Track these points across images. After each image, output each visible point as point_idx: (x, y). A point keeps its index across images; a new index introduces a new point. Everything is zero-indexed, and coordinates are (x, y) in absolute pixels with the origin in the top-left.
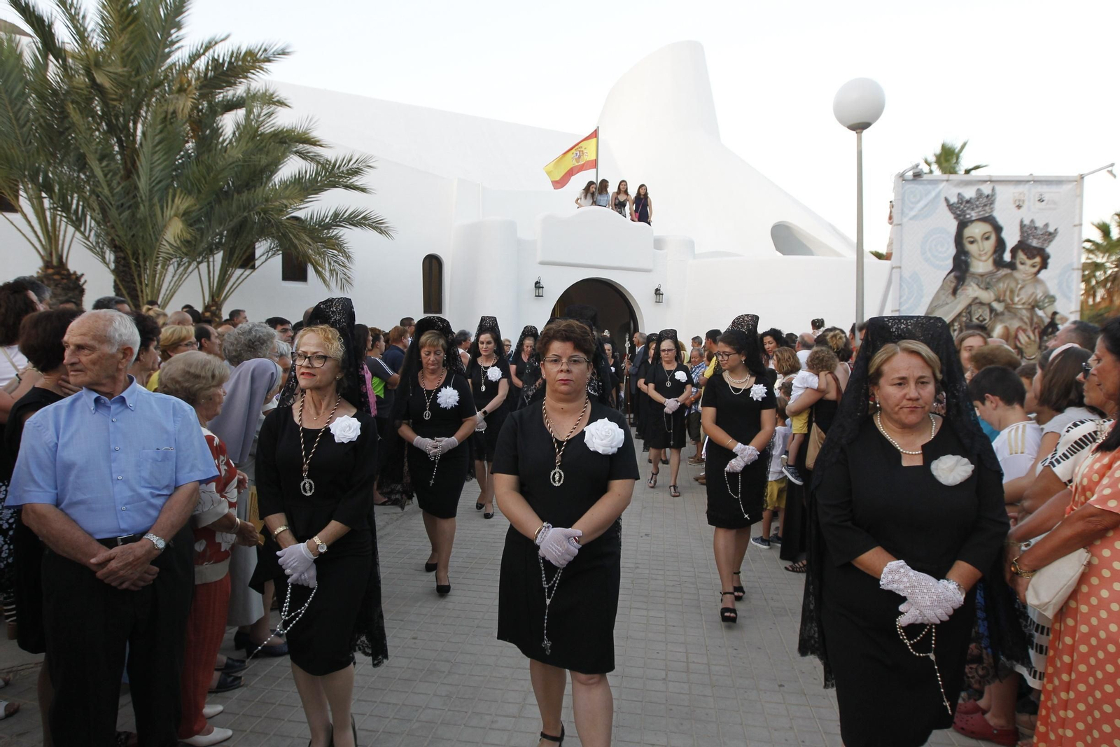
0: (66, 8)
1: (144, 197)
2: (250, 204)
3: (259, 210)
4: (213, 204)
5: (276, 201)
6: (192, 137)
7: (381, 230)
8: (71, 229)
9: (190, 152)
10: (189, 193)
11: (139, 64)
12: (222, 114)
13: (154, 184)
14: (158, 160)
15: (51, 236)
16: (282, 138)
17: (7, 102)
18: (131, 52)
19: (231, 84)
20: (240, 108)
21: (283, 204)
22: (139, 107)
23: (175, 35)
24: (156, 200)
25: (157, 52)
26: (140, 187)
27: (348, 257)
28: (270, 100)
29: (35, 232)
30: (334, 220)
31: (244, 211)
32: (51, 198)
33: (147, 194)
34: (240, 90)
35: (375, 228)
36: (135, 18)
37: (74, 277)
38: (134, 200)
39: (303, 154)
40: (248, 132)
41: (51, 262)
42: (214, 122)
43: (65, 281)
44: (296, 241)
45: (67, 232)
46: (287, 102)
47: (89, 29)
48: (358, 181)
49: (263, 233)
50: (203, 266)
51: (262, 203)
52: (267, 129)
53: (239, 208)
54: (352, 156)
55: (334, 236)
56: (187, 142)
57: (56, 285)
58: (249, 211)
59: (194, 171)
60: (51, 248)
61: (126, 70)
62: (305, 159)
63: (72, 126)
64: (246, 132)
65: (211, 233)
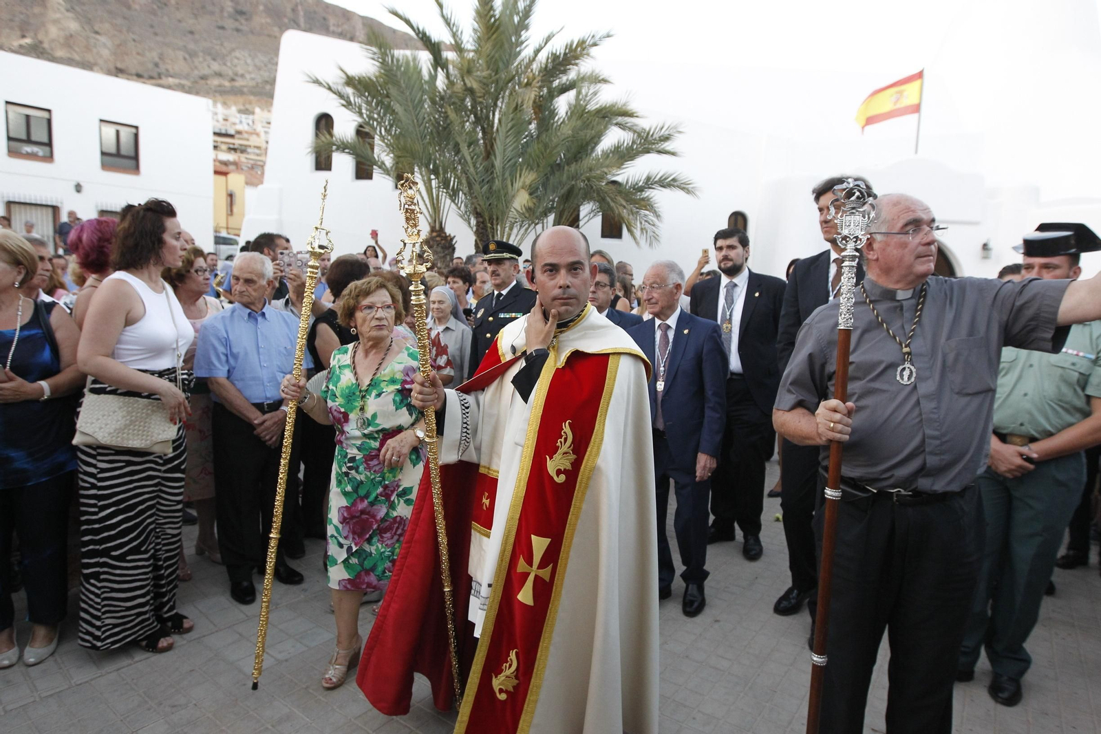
0: (450, 27)
1: (498, 174)
2: (577, 174)
3: (585, 179)
4: (549, 175)
5: (598, 169)
6: (534, 119)
7: (688, 190)
8: (448, 201)
9: (532, 131)
10: (532, 169)
11: (499, 66)
12: (558, 96)
13: (506, 162)
14: (509, 143)
15: (436, 207)
16: (604, 113)
17: (411, 108)
18: (494, 56)
19: (565, 72)
20: (572, 89)
21: (603, 172)
22: (497, 99)
23: (524, 34)
24: (507, 174)
25: (511, 51)
26: (496, 165)
27: (658, 216)
28: (597, 80)
29: (426, 205)
30: (646, 183)
31: (572, 180)
32: (437, 178)
33: (501, 170)
34: (572, 75)
35: (683, 189)
36: (498, 28)
37: (449, 238)
38: (490, 177)
39: (622, 125)
40: (578, 111)
41: (435, 226)
42: (552, 105)
43: (443, 242)
44: (612, 204)
45: (446, 203)
46: (609, 79)
47: (464, 42)
48: (668, 146)
49: (587, 197)
51: (587, 172)
52: (592, 107)
53: (568, 178)
54: (664, 124)
55: (646, 197)
56: (530, 123)
57: (438, 245)
58: (577, 180)
59: (535, 148)
60: (435, 216)
61: (489, 72)
62: (624, 129)
63: (451, 122)
64: (576, 111)
65: (546, 199)
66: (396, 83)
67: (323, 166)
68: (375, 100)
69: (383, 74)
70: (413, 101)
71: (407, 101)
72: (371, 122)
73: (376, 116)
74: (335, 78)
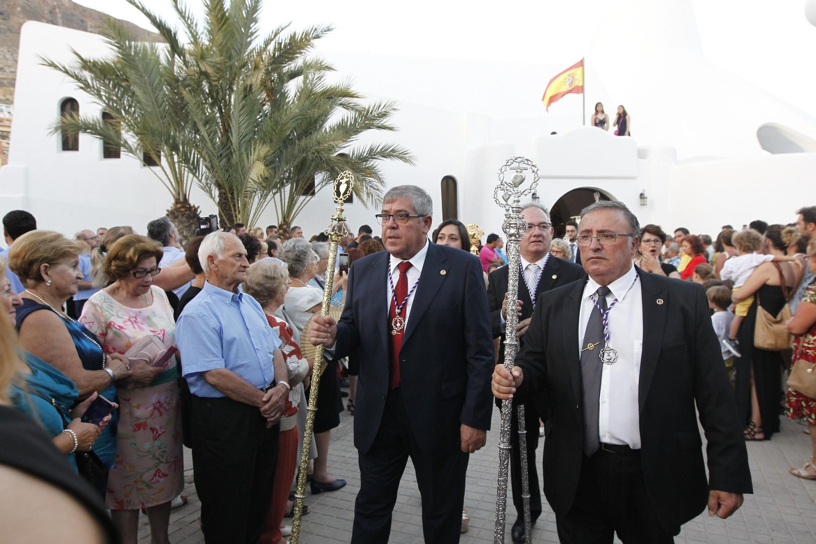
0: (185, 19)
1: (235, 149)
2: (307, 147)
3: (314, 151)
4: (282, 148)
5: (325, 142)
6: (267, 101)
7: (405, 159)
8: (191, 175)
9: (266, 112)
10: (264, 143)
11: (231, 53)
12: (287, 82)
13: (240, 139)
14: (242, 121)
15: (179, 181)
16: (329, 95)
17: (150, 91)
18: (226, 44)
19: (292, 59)
20: (300, 75)
21: (331, 145)
22: (231, 84)
23: (253, 27)
24: (243, 150)
25: (242, 42)
26: (233, 141)
27: (382, 182)
28: (320, 66)
29: (169, 179)
30: (370, 154)
31: (303, 153)
32: (178, 155)
33: (238, 146)
35: (401, 158)
36: (227, 19)
37: (193, 209)
38: (229, 151)
39: (345, 105)
40: (307, 94)
41: (180, 198)
42: (282, 88)
43: (188, 212)
45: (188, 177)
46: (332, 67)
47: (199, 33)
48: (385, 121)
49: (318, 168)
50: (278, 195)
51: (315, 146)
52: (318, 89)
53: (299, 151)
54: (381, 102)
55: (371, 166)
56: (264, 105)
57: (183, 215)
58: (307, 152)
59: (268, 125)
60: (179, 189)
61: (222, 58)
62: (347, 109)
63: (188, 103)
64: (304, 93)
65: (281, 170)
66: (135, 68)
67: (70, 147)
68: (111, 82)
69: (122, 58)
70: (151, 84)
71: (145, 83)
72: (111, 104)
73: (115, 98)
74: (71, 62)
